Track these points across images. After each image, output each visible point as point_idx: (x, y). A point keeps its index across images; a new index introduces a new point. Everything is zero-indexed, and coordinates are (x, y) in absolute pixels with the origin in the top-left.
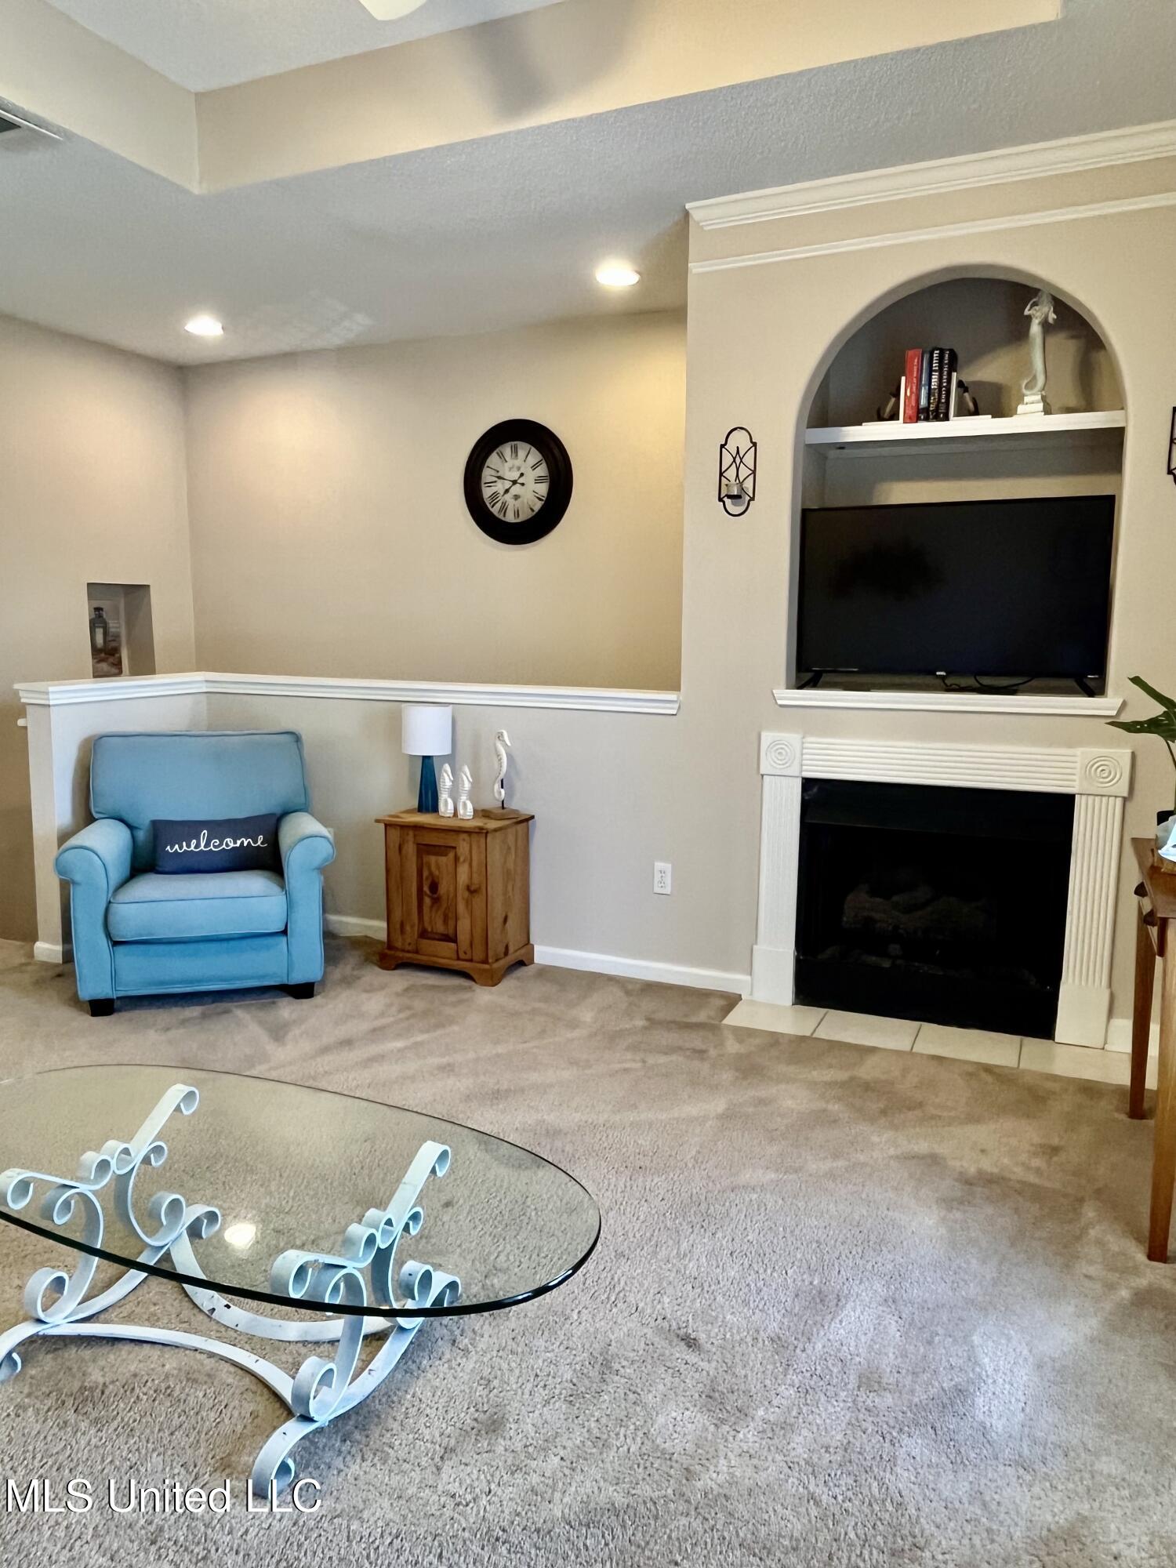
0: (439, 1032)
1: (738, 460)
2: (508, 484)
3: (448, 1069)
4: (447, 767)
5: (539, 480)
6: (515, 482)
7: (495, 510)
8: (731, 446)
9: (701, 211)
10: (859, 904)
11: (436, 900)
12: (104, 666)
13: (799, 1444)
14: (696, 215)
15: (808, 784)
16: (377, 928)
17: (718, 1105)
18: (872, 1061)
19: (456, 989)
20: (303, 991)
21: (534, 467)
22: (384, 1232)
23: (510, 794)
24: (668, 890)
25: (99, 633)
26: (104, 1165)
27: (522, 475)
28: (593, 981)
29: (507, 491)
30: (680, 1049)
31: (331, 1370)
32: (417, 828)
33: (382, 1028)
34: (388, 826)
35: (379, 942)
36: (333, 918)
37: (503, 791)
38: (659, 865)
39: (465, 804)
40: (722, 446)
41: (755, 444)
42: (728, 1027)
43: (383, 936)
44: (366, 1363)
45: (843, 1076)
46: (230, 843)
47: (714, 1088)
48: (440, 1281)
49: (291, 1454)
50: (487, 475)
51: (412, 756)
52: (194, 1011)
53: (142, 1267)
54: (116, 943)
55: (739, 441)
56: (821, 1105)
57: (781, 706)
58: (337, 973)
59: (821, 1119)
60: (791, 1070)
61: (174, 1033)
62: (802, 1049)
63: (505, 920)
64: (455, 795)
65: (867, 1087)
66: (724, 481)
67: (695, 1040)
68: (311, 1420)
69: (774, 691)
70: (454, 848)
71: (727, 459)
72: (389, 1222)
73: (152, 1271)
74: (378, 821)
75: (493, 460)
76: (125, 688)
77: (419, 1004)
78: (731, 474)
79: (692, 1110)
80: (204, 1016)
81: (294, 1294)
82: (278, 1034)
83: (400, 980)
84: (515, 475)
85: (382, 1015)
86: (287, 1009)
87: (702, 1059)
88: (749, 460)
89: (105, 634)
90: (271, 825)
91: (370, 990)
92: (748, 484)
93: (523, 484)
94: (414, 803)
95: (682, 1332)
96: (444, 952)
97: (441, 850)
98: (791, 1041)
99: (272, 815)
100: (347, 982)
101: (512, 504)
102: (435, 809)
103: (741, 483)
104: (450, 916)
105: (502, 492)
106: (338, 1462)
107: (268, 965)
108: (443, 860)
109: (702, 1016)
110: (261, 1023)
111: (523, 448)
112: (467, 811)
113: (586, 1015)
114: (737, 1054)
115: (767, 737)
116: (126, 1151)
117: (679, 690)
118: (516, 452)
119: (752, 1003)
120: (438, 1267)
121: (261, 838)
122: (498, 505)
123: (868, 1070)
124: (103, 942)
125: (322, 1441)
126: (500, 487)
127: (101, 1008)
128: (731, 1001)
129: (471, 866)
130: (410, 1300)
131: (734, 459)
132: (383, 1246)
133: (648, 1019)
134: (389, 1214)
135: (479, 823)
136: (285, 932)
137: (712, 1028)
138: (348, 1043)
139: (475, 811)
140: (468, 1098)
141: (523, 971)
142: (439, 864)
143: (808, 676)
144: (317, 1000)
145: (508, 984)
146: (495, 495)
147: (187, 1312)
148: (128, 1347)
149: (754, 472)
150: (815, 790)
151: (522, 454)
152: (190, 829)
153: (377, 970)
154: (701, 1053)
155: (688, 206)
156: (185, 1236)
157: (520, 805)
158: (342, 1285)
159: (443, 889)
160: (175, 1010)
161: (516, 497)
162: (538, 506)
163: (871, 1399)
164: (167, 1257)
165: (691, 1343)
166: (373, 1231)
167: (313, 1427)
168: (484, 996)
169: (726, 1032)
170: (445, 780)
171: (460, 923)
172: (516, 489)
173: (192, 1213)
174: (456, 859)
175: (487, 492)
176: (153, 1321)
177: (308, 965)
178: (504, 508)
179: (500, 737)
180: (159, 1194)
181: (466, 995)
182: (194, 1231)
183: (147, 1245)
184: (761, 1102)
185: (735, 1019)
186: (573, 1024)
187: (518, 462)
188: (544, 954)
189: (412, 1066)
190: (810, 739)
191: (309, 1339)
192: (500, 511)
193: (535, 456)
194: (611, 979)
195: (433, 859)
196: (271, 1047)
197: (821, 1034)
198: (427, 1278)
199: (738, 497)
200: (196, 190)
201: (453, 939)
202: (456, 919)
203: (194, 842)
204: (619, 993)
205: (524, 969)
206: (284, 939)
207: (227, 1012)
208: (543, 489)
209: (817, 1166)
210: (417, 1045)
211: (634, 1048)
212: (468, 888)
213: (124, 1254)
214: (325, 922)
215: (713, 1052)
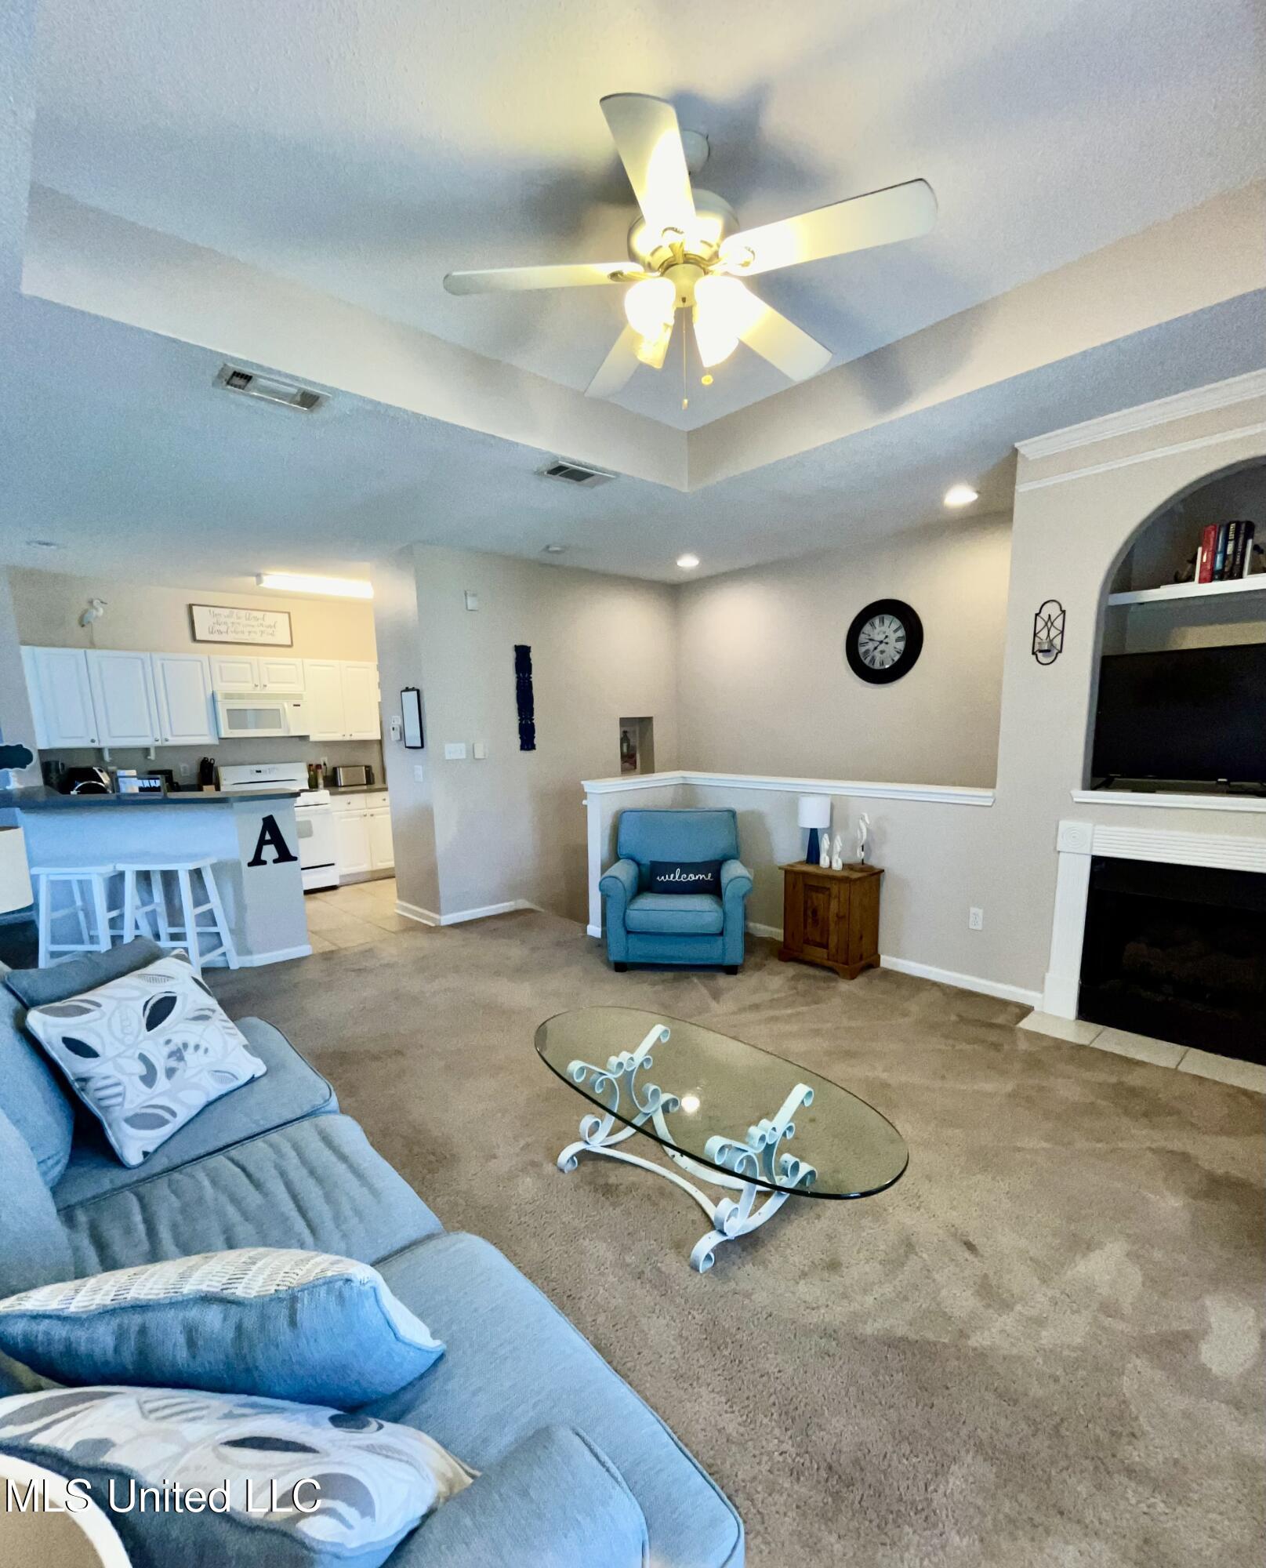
0: (814, 1007)
1: (1049, 624)
2: (877, 644)
3: (817, 1032)
4: (826, 836)
5: (898, 640)
6: (881, 642)
7: (867, 662)
8: (1044, 615)
9: (1026, 448)
10: (1137, 951)
11: (815, 922)
12: (627, 765)
13: (1047, 1337)
14: (1022, 451)
15: (1097, 861)
16: (777, 933)
17: (1010, 1087)
18: (1139, 1072)
19: (825, 980)
20: (732, 970)
21: (896, 631)
22: (770, 1134)
23: (868, 855)
24: (979, 927)
25: (625, 745)
26: (620, 1065)
27: (887, 637)
28: (919, 984)
29: (876, 648)
30: (983, 1041)
31: (737, 1209)
32: (805, 874)
33: (777, 1000)
34: (787, 872)
35: (779, 942)
36: (751, 925)
37: (863, 853)
38: (973, 910)
39: (837, 861)
40: (1037, 615)
41: (1064, 612)
42: (1021, 1029)
43: (781, 938)
44: (756, 1209)
45: (1113, 1080)
46: (692, 877)
47: (1003, 1073)
48: (804, 1168)
49: (712, 1250)
50: (862, 638)
51: (804, 829)
52: (669, 975)
53: (634, 1126)
54: (628, 932)
55: (1052, 610)
56: (1092, 1098)
57: (1077, 802)
58: (753, 960)
59: (1090, 1110)
60: (1070, 1069)
61: (659, 988)
62: (1078, 1053)
63: (861, 938)
64: (830, 854)
65: (1133, 1092)
66: (1037, 640)
67: (993, 1036)
68: (724, 1234)
69: (1072, 792)
70: (829, 889)
71: (1040, 624)
72: (774, 1129)
73: (639, 1129)
74: (780, 868)
75: (867, 628)
76: (637, 782)
77: (801, 986)
78: (1043, 635)
79: (989, 1087)
80: (675, 979)
81: (718, 1162)
82: (716, 995)
83: (791, 969)
84: (881, 637)
85: (778, 991)
86: (723, 980)
87: (999, 1051)
88: (1058, 623)
89: (628, 746)
90: (715, 867)
91: (772, 973)
92: (1057, 642)
93: (887, 643)
94: (804, 857)
95: (964, 1238)
96: (819, 954)
97: (817, 889)
98: (1073, 1048)
99: (716, 861)
100: (759, 967)
101: (878, 657)
102: (817, 862)
103: (1051, 641)
104: (825, 932)
105: (872, 649)
106: (739, 1261)
107: (711, 952)
108: (820, 896)
109: (1000, 1020)
110: (705, 986)
111: (888, 619)
112: (837, 865)
113: (914, 1007)
114: (1026, 1051)
115: (1064, 825)
116: (632, 1059)
117: (993, 787)
118: (883, 622)
119: (1042, 1014)
120: (803, 1159)
121: (710, 875)
122: (869, 659)
123: (1135, 1079)
124: (622, 932)
125: (730, 1247)
126: (871, 646)
127: (620, 967)
128: (1025, 1011)
129: (839, 901)
130: (785, 1177)
131: (1046, 624)
132: (770, 1143)
133: (959, 1016)
134: (774, 1123)
135: (846, 874)
136: (721, 934)
137: (1009, 1029)
138: (756, 1007)
139: (843, 865)
140: (829, 1053)
141: (872, 972)
142: (819, 899)
143: (1101, 780)
144: (739, 976)
145: (860, 980)
146: (867, 652)
147: (660, 1154)
148: (630, 1168)
149: (1062, 632)
150: (1103, 865)
151: (887, 622)
152: (670, 867)
153: (777, 961)
154: (997, 1047)
155: (1017, 445)
156: (660, 1110)
157: (874, 862)
158: (745, 1161)
159: (821, 913)
160: (659, 973)
161: (882, 652)
162: (897, 658)
163: (1107, 1322)
164: (650, 1120)
165: (970, 1247)
166: (764, 1133)
167: (725, 1238)
168: (845, 986)
169: (1020, 1035)
170: (825, 843)
171: (831, 937)
172: (882, 647)
173: (665, 1097)
174: (830, 895)
175: (862, 650)
176: (642, 1155)
177: (734, 953)
178: (873, 660)
179: (863, 818)
180: (648, 1084)
181: (833, 984)
182: (665, 1108)
183: (640, 1112)
184: (1041, 1089)
185: (1026, 1024)
186: (905, 1014)
187: (883, 628)
188: (887, 961)
189: (794, 1027)
190: (1098, 827)
191: (726, 1185)
192: (870, 661)
193: (896, 623)
194: (935, 984)
195: (814, 895)
196: (713, 1004)
197: (1096, 1045)
198: (796, 1167)
199: (1048, 651)
200: (685, 489)
201: (826, 946)
202: (828, 934)
203: (672, 876)
204: (938, 994)
205: (872, 970)
206: (721, 938)
207: (688, 978)
208: (901, 645)
209: (1081, 1144)
210: (798, 1014)
211: (947, 1037)
212: (837, 916)
213: (626, 1117)
214: (746, 926)
215: (1006, 1047)
